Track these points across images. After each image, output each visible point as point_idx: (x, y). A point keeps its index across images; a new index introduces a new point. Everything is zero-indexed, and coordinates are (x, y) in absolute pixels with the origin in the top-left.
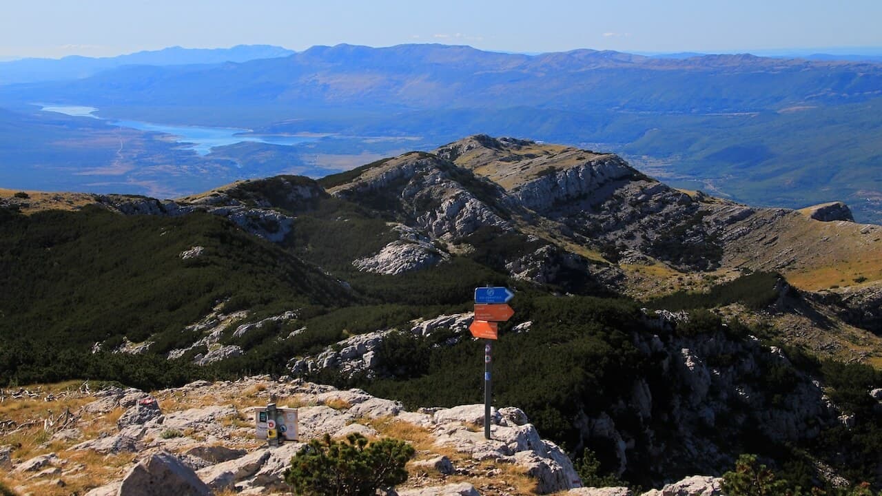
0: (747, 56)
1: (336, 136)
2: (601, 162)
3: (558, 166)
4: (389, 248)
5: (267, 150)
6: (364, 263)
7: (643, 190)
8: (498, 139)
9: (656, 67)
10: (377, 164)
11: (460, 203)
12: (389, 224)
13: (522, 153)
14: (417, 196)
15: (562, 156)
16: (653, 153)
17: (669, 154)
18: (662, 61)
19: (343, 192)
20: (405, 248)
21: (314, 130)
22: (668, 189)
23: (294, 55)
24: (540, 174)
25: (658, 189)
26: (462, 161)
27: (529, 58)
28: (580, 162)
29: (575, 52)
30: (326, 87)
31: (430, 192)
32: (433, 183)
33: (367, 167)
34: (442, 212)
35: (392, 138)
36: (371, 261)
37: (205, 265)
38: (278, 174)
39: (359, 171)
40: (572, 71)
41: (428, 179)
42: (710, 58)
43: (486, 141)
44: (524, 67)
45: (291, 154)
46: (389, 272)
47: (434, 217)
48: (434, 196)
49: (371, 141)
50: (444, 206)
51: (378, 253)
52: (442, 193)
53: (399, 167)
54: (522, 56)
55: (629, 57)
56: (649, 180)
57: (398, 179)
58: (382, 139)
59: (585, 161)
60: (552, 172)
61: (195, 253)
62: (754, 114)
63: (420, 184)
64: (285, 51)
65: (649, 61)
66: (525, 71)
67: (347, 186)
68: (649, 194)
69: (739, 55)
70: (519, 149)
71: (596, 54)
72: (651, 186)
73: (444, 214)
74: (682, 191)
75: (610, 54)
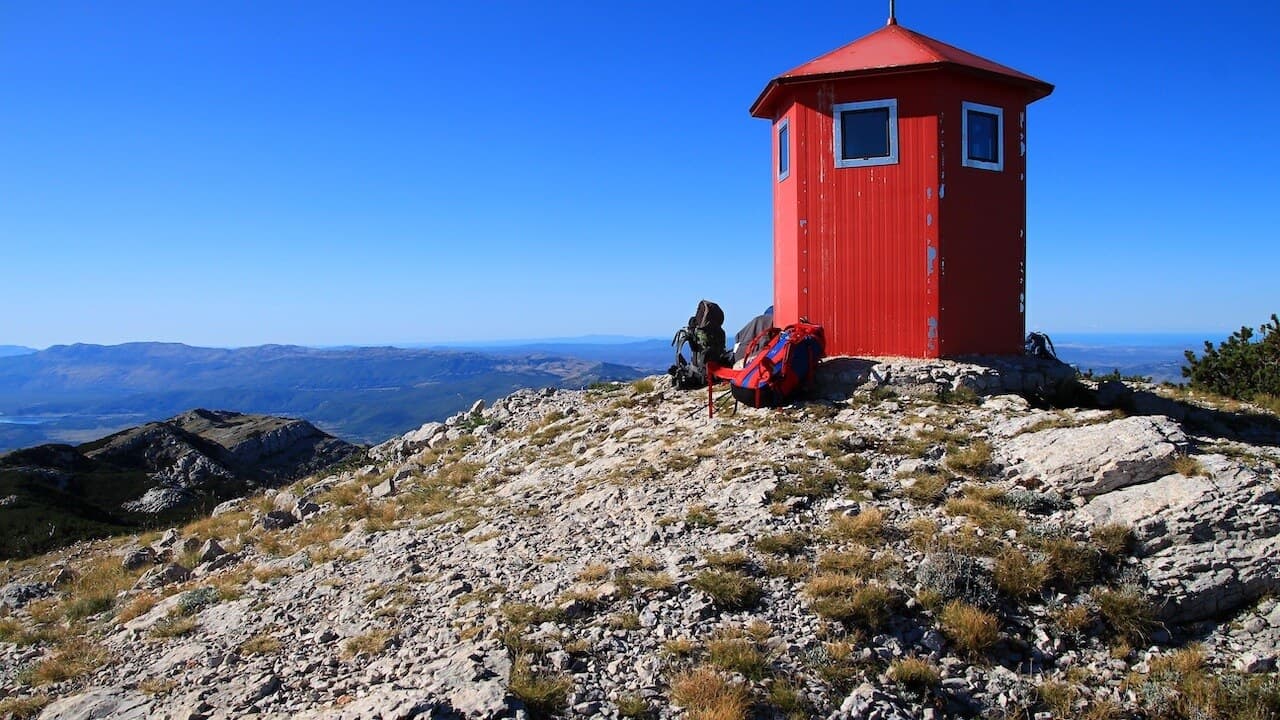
0: (390, 348)
1: (74, 415)
2: (293, 425)
3: (262, 429)
4: (150, 492)
5: (15, 428)
6: (130, 505)
7: (326, 445)
8: (213, 412)
9: (325, 357)
10: (124, 433)
11: (192, 460)
12: (149, 475)
13: (232, 421)
14: (157, 456)
15: (264, 422)
16: (327, 419)
17: (338, 419)
18: (329, 352)
19: (96, 455)
20: (164, 492)
21: (57, 411)
22: (345, 443)
23: (36, 353)
24: (249, 436)
25: (338, 443)
26: (188, 428)
27: (229, 351)
28: (278, 426)
29: (265, 346)
30: (65, 377)
31: (167, 453)
32: (170, 445)
33: (115, 435)
34: (178, 467)
35: (121, 415)
36: (137, 503)
37: (25, 507)
38: (44, 444)
39: (108, 439)
40: (263, 360)
41: (165, 443)
42: (364, 349)
43: (202, 413)
44: (224, 358)
45: (36, 431)
46: (152, 510)
47: (172, 471)
48: (171, 456)
49: (104, 418)
50: (180, 463)
51: (142, 496)
52: (177, 452)
53: (142, 434)
54: (225, 350)
55: (305, 350)
56: (331, 437)
57: (142, 442)
58: (111, 416)
59: (282, 426)
60: (257, 434)
61: (11, 500)
62: (397, 388)
63: (159, 447)
64: (29, 350)
65: (319, 352)
66: (226, 361)
67: (99, 451)
68: (331, 448)
69: (384, 347)
70: (229, 418)
71: (280, 348)
72: (332, 441)
73: (179, 469)
74: (355, 445)
75: (290, 348)
